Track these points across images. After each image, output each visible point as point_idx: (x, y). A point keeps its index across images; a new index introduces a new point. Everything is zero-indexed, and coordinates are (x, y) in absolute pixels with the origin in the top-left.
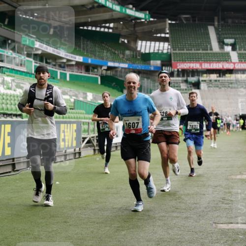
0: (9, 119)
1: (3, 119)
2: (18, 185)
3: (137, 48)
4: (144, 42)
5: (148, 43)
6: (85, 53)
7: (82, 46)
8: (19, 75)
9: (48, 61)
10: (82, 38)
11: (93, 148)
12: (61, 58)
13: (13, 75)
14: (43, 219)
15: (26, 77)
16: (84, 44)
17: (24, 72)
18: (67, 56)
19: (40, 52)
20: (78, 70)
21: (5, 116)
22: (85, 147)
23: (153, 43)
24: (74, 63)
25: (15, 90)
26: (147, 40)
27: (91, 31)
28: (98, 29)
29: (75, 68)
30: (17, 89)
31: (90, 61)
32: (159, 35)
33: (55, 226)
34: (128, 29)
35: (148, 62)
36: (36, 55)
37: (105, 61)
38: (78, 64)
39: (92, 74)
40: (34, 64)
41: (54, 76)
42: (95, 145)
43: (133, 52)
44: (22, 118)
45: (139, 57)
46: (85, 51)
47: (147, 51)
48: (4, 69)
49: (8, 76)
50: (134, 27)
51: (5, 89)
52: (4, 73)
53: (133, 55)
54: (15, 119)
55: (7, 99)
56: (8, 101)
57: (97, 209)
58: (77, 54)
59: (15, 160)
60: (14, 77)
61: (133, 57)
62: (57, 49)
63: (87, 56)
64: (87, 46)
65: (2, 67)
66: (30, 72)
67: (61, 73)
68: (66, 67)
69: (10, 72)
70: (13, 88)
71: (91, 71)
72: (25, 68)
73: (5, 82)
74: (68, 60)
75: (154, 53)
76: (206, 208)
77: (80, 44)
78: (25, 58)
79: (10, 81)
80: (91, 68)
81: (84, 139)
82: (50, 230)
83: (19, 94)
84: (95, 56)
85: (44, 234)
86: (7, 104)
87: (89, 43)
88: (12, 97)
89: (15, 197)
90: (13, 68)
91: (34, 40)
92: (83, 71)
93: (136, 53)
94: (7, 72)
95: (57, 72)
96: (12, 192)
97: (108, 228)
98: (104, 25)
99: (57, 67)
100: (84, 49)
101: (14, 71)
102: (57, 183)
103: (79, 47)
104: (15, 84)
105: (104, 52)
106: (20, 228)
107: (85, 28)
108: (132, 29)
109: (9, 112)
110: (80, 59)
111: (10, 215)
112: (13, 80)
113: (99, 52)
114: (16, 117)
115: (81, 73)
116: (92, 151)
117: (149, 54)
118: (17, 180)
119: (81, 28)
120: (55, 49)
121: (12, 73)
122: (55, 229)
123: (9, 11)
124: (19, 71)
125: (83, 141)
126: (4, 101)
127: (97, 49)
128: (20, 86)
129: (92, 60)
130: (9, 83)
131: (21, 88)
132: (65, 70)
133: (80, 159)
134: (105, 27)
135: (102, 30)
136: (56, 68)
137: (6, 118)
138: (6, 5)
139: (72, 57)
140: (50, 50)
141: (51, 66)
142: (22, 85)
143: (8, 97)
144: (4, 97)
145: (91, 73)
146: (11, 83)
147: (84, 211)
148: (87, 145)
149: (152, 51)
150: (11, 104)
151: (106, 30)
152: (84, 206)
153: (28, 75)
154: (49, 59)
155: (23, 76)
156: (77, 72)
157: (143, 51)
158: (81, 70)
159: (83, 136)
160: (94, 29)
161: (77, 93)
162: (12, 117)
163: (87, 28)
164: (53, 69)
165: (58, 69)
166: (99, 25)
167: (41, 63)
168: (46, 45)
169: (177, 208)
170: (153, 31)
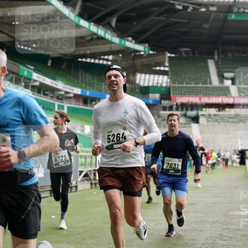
3: (135, 80)
4: (143, 75)
5: (147, 76)
6: (84, 86)
7: (80, 78)
9: (46, 93)
10: (80, 70)
11: (90, 182)
12: (59, 90)
16: (82, 76)
18: (65, 88)
19: (37, 84)
20: (76, 102)
22: (82, 181)
23: (152, 76)
24: (71, 95)
26: (146, 73)
27: (90, 63)
28: (97, 61)
29: (73, 101)
31: (88, 93)
32: (158, 68)
34: (126, 61)
35: (147, 95)
36: (33, 87)
37: (103, 93)
38: (76, 97)
39: (90, 107)
41: (51, 108)
42: (92, 179)
43: (132, 85)
45: (137, 91)
46: (84, 83)
47: (146, 85)
50: (133, 60)
53: (132, 88)
57: (93, 243)
58: (76, 86)
61: (132, 90)
62: (55, 80)
63: (85, 88)
64: (85, 78)
67: (59, 105)
68: (64, 99)
71: (89, 103)
74: (66, 93)
75: (153, 87)
76: (203, 244)
78: (22, 89)
80: (89, 101)
81: (81, 172)
84: (93, 88)
87: (87, 75)
91: (32, 71)
92: (81, 103)
93: (135, 87)
95: (54, 104)
98: (102, 57)
99: (55, 99)
100: (82, 81)
102: (53, 217)
103: (78, 79)
105: (102, 85)
107: (84, 60)
108: (131, 62)
110: (78, 91)
113: (97, 84)
115: (79, 105)
116: (89, 185)
117: (148, 87)
119: (80, 60)
120: (53, 81)
123: (7, 42)
125: (80, 175)
127: (95, 81)
129: (90, 93)
132: (62, 102)
133: (76, 193)
134: (104, 59)
135: (101, 62)
136: (53, 100)
138: (4, 35)
139: (70, 89)
140: (48, 81)
141: (49, 97)
145: (89, 105)
147: (80, 246)
148: (84, 178)
149: (151, 84)
151: (105, 62)
152: (80, 241)
154: (47, 91)
156: (75, 104)
157: (142, 84)
158: (79, 102)
159: (80, 169)
160: (92, 61)
161: (74, 125)
163: (86, 59)
164: (51, 101)
165: (56, 101)
166: (98, 57)
167: (39, 95)
168: (44, 76)
169: (174, 245)
170: (152, 64)
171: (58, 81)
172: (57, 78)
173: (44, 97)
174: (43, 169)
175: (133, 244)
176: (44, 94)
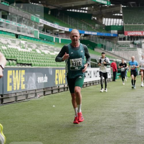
0: (24, 67)
1: (20, 67)
2: (29, 107)
3: (102, 22)
4: (107, 19)
5: (110, 19)
6: (71, 26)
7: (68, 21)
8: (29, 40)
9: (48, 31)
10: (68, 16)
12: (56, 29)
13: (26, 39)
14: (45, 128)
15: (34, 41)
16: (69, 20)
17: (33, 38)
18: (59, 27)
20: (66, 36)
21: (21, 65)
23: (112, 19)
24: (63, 32)
25: (27, 49)
26: (108, 18)
27: (74, 12)
28: (78, 11)
29: (64, 35)
30: (29, 48)
32: (116, 15)
33: (52, 133)
34: (96, 11)
35: (110, 31)
37: (83, 31)
38: (66, 33)
40: (39, 33)
41: (51, 40)
43: (100, 25)
44: (32, 66)
45: (103, 28)
46: (71, 25)
47: (109, 25)
48: (20, 36)
49: (23, 40)
50: (101, 10)
51: (21, 48)
52: (21, 39)
53: (100, 27)
54: (27, 67)
55: (23, 55)
56: (23, 56)
58: (66, 27)
59: (28, 92)
60: (27, 41)
61: (100, 28)
62: (53, 23)
63: (72, 28)
64: (72, 21)
65: (20, 35)
66: (37, 38)
67: (55, 38)
68: (59, 34)
69: (24, 38)
70: (26, 48)
72: (33, 35)
73: (21, 44)
74: (60, 30)
75: (113, 26)
77: (67, 21)
78: (33, 29)
79: (24, 43)
82: (49, 135)
83: (30, 51)
84: (77, 27)
85: (45, 137)
86: (23, 57)
87: (73, 19)
88: (25, 53)
89: (28, 115)
90: (26, 35)
93: (102, 26)
94: (22, 38)
95: (53, 38)
96: (25, 112)
97: (85, 134)
98: (82, 8)
99: (53, 34)
100: (70, 24)
101: (27, 37)
102: (54, 106)
103: (67, 22)
104: (28, 45)
105: (82, 25)
106: (31, 134)
107: (70, 10)
108: (99, 11)
109: (24, 63)
110: (67, 29)
111: (25, 126)
112: (26, 43)
113: (79, 25)
114: (28, 65)
115: (68, 38)
117: (110, 26)
118: (29, 104)
119: (68, 10)
120: (52, 24)
121: (26, 38)
122: (52, 135)
124: (30, 37)
126: (20, 56)
127: (78, 23)
128: (30, 46)
130: (24, 45)
131: (31, 48)
132: (58, 37)
134: (83, 10)
135: (81, 11)
136: (52, 35)
137: (22, 66)
139: (62, 28)
140: (49, 24)
141: (49, 34)
142: (31, 46)
143: (23, 53)
144: (21, 53)
146: (25, 45)
149: (112, 24)
150: (25, 58)
151: (83, 12)
153: (35, 39)
154: (48, 30)
155: (32, 40)
156: (66, 38)
157: (106, 24)
158: (68, 36)
160: (76, 11)
162: (25, 66)
163: (72, 10)
164: (51, 36)
165: (54, 36)
166: (79, 9)
167: (44, 32)
168: (46, 21)
169: (128, 122)
170: (112, 12)
171: (54, 24)
172: (54, 22)
173: (46, 34)
174: (47, 77)
175: (103, 122)
176: (47, 32)
